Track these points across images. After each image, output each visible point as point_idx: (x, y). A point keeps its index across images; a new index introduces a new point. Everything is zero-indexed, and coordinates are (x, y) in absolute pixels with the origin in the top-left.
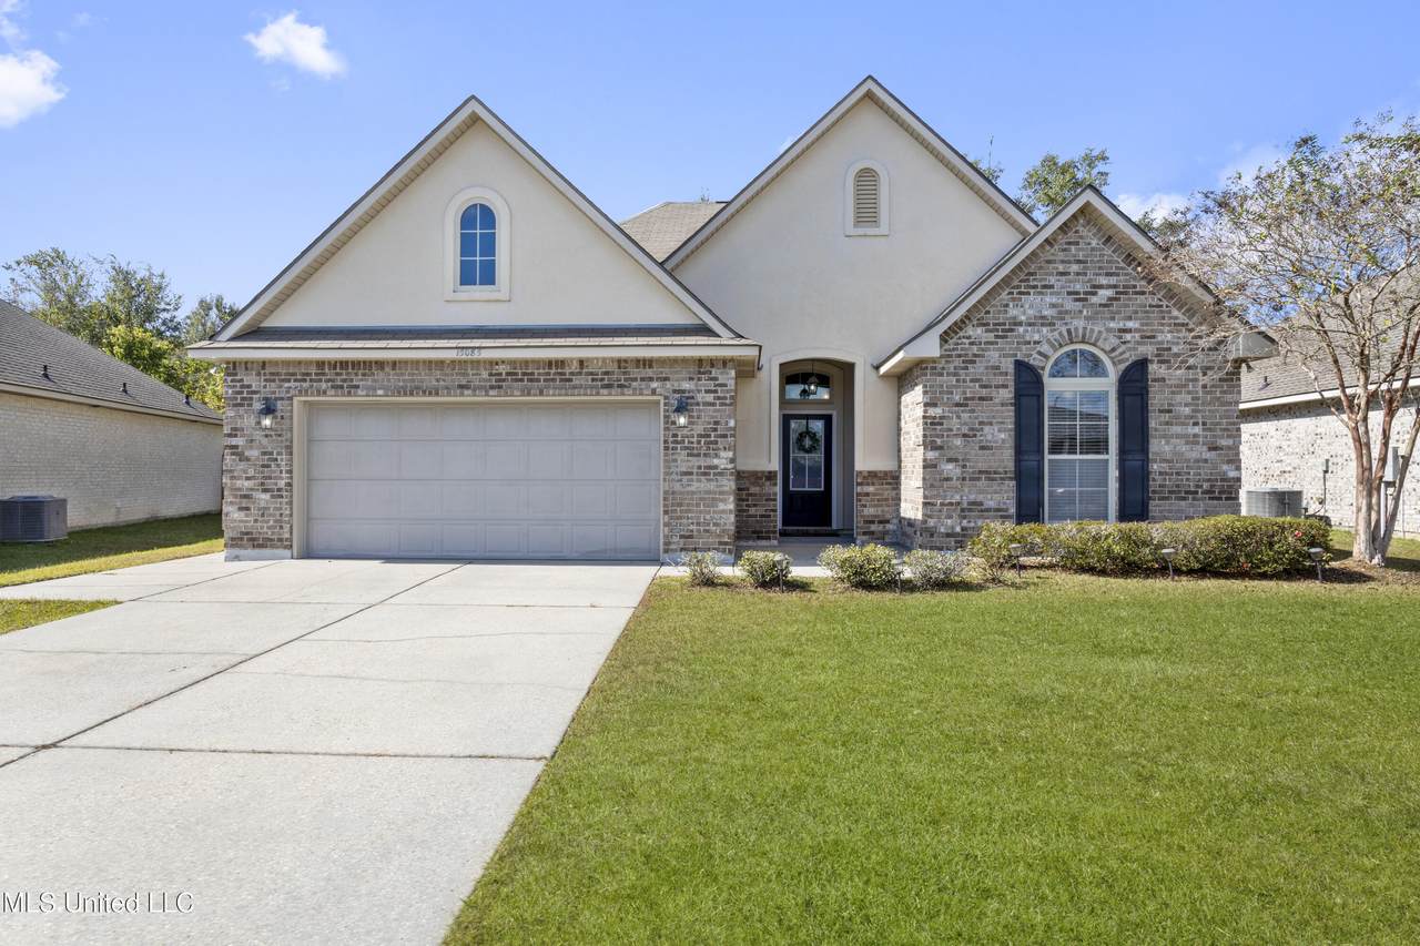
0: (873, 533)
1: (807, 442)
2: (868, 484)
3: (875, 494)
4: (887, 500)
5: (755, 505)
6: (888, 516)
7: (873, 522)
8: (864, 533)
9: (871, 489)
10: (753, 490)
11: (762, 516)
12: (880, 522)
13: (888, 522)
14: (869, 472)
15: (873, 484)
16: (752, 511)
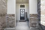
0: (33, 26)
1: (22, 12)
2: (32, 17)
3: (34, 19)
4: (36, 20)
5: (10, 21)
6: (36, 23)
7: (33, 24)
8: (32, 26)
9: (33, 18)
10: (10, 18)
11: (11, 23)
12: (35, 24)
13: (36, 24)
14: (33, 14)
15: (33, 17)
16: (10, 22)
